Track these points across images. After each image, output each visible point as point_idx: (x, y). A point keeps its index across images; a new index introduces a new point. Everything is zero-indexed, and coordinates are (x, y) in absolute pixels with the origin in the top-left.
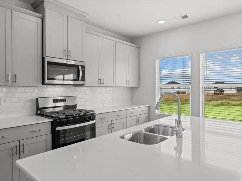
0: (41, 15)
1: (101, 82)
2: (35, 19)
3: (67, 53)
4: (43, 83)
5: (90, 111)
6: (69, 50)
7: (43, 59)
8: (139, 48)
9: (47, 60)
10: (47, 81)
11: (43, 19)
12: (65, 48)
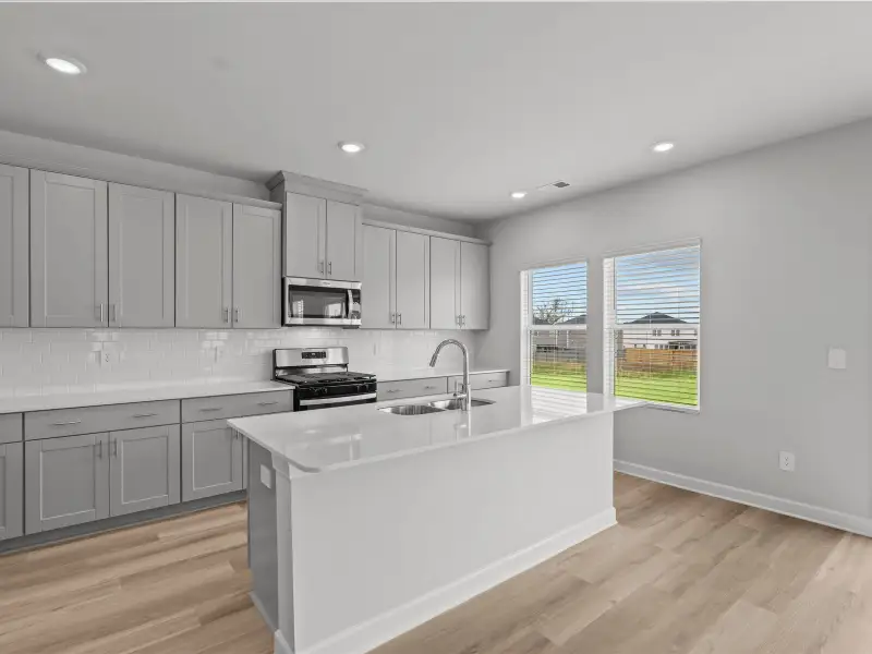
0: (279, 205)
1: (395, 319)
2: (270, 212)
3: (325, 268)
4: (283, 323)
5: (367, 375)
6: (329, 261)
7: (283, 281)
8: (489, 245)
9: (289, 282)
10: (288, 320)
11: (283, 211)
12: (322, 258)
